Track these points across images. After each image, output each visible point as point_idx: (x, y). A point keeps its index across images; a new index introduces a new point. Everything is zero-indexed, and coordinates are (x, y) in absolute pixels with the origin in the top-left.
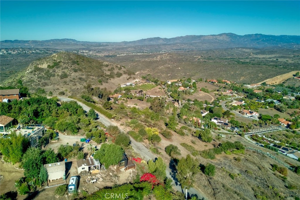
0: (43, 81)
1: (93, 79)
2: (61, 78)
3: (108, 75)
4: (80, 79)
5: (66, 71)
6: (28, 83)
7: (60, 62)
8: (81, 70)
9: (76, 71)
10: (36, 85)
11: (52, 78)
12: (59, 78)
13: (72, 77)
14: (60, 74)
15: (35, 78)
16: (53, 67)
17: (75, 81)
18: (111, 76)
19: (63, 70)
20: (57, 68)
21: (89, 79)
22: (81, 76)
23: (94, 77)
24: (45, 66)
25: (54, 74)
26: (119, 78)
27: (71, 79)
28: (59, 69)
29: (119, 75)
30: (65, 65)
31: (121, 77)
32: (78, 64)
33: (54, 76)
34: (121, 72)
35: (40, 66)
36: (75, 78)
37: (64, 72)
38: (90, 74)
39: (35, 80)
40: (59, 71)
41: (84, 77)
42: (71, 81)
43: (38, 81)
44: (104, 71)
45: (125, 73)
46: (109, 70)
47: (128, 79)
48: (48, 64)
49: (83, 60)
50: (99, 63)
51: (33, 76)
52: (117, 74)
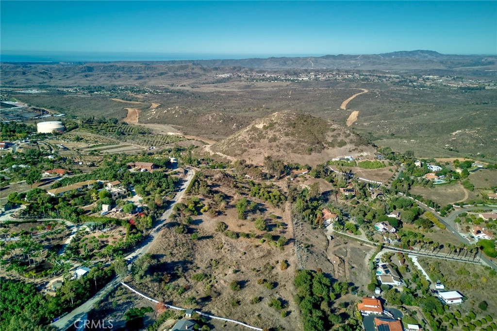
0: (253, 142)
1: (304, 146)
2: (270, 142)
3: (328, 143)
4: (288, 145)
5: (277, 134)
6: (240, 143)
7: (275, 123)
8: (293, 134)
9: (287, 135)
10: (245, 146)
11: (262, 140)
12: (268, 141)
13: (281, 142)
14: (270, 137)
15: (248, 139)
16: (267, 128)
17: (282, 146)
18: (332, 145)
19: (275, 133)
20: (271, 129)
21: (298, 146)
22: (290, 142)
23: (306, 145)
24: (260, 126)
25: (265, 136)
26: (339, 148)
27: (278, 144)
28: (272, 131)
29: (342, 144)
30: (280, 127)
31: (344, 147)
32: (294, 127)
33: (264, 138)
34: (347, 140)
35: (257, 126)
36: (283, 143)
37: (274, 135)
38: (302, 139)
39: (246, 141)
40: (270, 134)
41: (293, 143)
42: (277, 146)
43: (249, 142)
44: (327, 137)
45: (351, 142)
46: (332, 136)
47: (350, 151)
48: (264, 124)
49: (305, 121)
50: (326, 125)
51: (247, 136)
52: (339, 143)
